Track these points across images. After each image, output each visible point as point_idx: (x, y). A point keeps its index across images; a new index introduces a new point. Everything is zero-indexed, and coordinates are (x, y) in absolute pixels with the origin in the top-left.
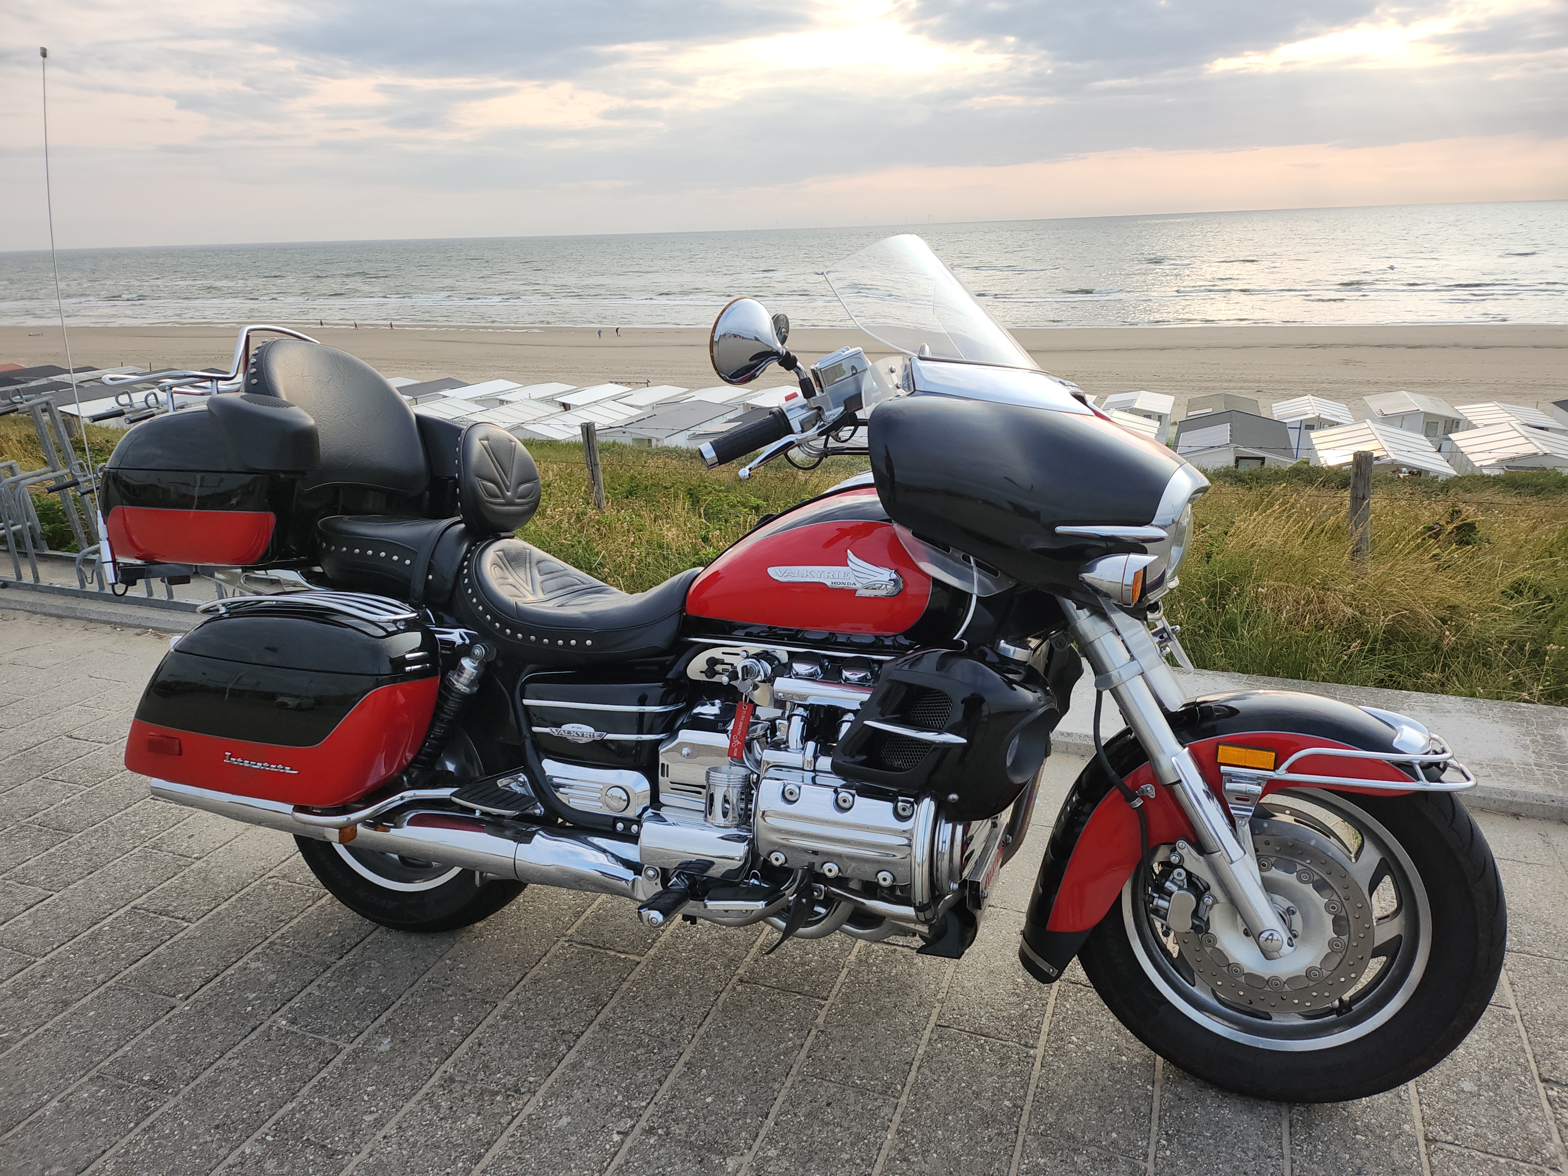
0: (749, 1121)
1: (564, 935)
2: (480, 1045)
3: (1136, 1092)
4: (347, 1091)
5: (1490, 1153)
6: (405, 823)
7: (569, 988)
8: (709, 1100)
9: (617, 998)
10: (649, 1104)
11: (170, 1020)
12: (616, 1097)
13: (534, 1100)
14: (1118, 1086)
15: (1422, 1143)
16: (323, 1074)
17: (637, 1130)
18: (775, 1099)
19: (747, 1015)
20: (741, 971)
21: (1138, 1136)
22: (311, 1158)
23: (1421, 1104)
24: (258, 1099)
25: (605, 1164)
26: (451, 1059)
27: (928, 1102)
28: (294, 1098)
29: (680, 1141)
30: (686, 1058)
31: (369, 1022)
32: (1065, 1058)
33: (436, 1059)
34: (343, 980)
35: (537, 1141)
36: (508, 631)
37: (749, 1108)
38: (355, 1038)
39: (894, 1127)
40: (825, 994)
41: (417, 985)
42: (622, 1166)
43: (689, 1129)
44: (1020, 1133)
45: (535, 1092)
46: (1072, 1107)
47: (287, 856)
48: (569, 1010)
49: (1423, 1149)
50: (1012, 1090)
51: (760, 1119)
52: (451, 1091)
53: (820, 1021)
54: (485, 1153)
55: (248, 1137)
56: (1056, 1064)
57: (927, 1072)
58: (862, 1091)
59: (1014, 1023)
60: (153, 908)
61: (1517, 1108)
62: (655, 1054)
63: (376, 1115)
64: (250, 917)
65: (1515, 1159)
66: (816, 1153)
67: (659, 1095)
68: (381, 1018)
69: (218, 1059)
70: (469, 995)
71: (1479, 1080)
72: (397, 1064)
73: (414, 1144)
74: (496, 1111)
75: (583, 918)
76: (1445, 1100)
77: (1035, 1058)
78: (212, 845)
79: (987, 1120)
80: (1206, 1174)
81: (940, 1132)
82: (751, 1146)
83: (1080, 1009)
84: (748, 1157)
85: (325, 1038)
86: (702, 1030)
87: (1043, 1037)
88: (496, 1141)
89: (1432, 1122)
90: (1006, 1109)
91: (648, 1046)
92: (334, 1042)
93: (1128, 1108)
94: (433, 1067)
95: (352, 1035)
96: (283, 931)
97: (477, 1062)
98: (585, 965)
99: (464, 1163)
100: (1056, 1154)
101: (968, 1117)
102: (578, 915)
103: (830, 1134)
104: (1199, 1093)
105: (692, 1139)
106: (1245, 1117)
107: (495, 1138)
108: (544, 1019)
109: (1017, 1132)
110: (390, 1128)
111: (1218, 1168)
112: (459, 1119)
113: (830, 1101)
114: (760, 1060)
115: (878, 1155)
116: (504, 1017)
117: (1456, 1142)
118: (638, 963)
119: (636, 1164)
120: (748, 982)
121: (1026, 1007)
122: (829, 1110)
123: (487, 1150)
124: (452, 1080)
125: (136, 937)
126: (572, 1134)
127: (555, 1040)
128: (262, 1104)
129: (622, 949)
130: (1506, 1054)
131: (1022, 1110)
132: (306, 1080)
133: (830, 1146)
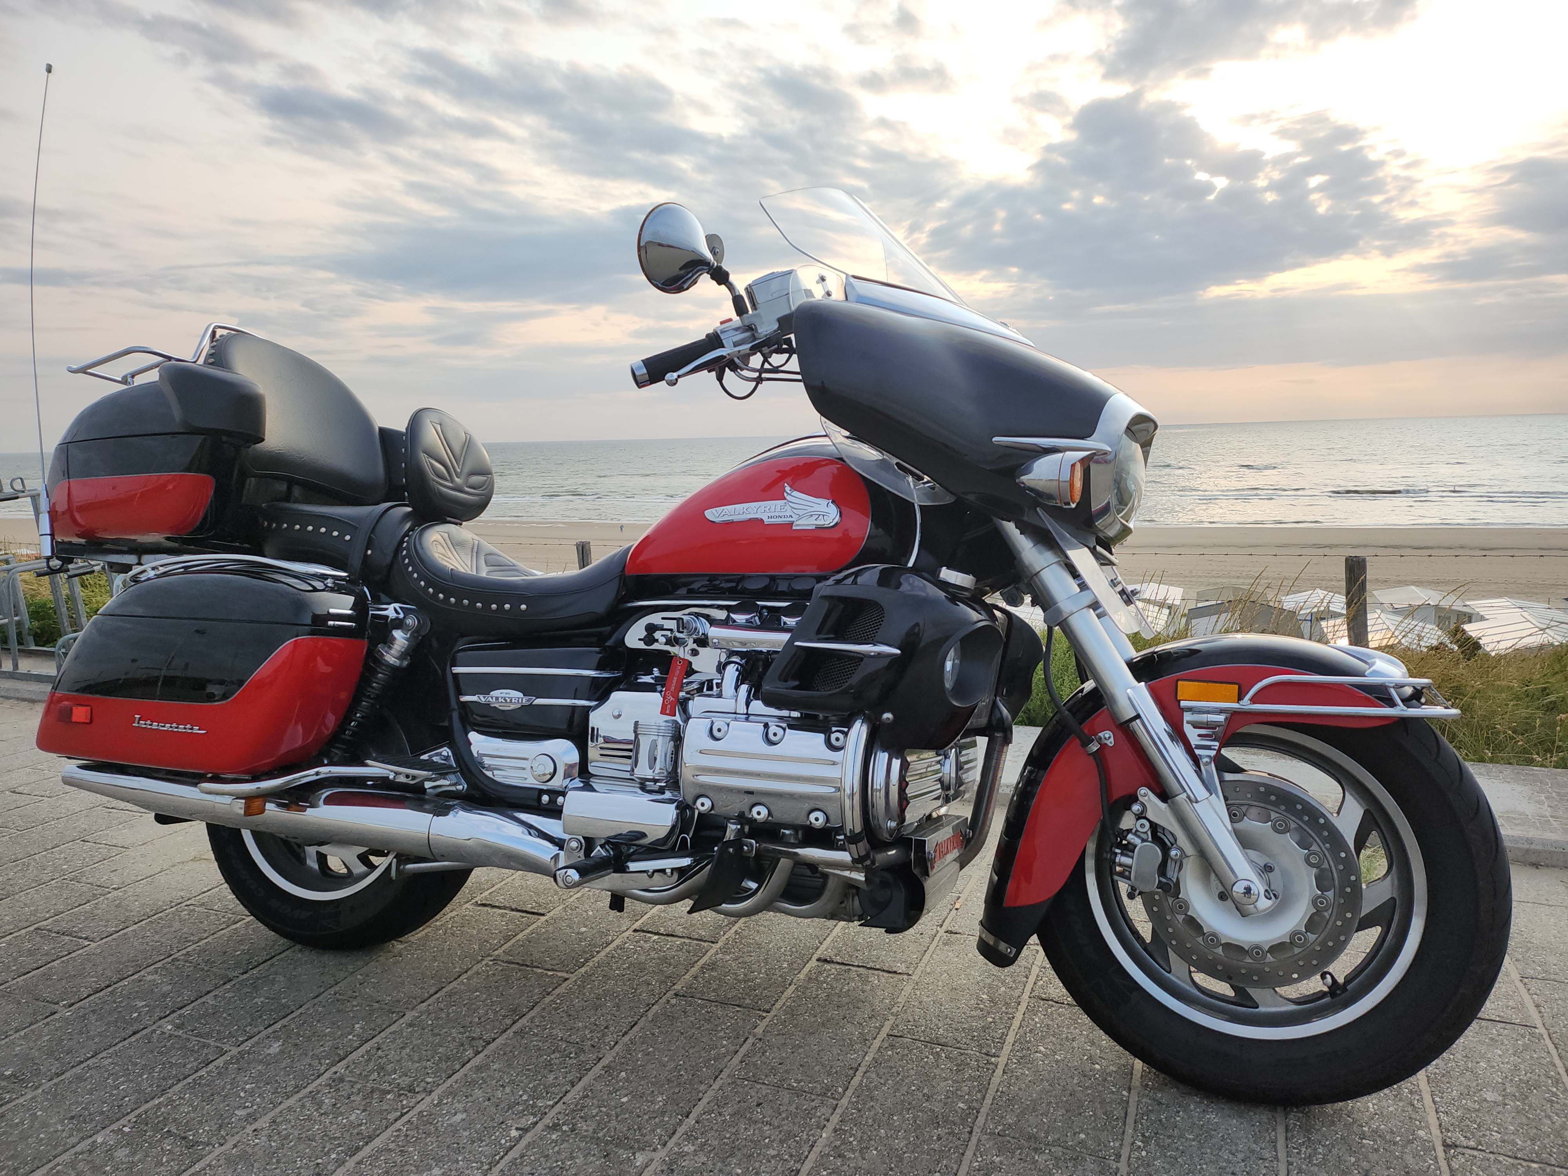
0: (666, 1119)
1: (489, 955)
2: (378, 1049)
3: (1108, 1097)
4: (223, 1088)
5: (1520, 1159)
6: (321, 802)
7: (486, 999)
8: (625, 1100)
9: (537, 1009)
10: (556, 1103)
11: (48, 1024)
12: (521, 1096)
13: (428, 1099)
14: (1090, 1092)
15: (1440, 1149)
16: (202, 1072)
17: (540, 1126)
18: (700, 1100)
19: (679, 1024)
20: (677, 987)
21: (1110, 1137)
22: (168, 1148)
23: (1437, 1112)
24: (123, 1094)
25: (497, 1157)
26: (345, 1062)
27: (872, 1104)
28: (162, 1095)
29: (585, 1137)
30: (605, 1062)
31: (262, 1028)
32: (1030, 1066)
33: (327, 1061)
34: (242, 992)
35: (424, 1135)
36: (441, 596)
37: (669, 1107)
38: (243, 1042)
39: (830, 1126)
40: (767, 1007)
41: (322, 997)
42: (516, 1159)
43: (598, 1126)
44: (974, 1134)
45: (431, 1092)
46: (1034, 1110)
47: (209, 888)
48: (483, 1019)
49: (1440, 1154)
50: (968, 1094)
51: (680, 1117)
52: (338, 1089)
53: (759, 1031)
54: (363, 1146)
55: (103, 1128)
56: (1020, 1071)
57: (874, 1076)
58: (799, 1093)
59: (975, 1034)
60: (56, 930)
61: (1549, 1117)
62: (571, 1058)
63: (249, 1110)
64: (157, 937)
65: (1550, 1165)
66: (739, 1149)
67: (569, 1096)
68: (276, 1025)
69: (89, 1058)
70: (376, 1005)
71: (1505, 1090)
72: (284, 1065)
73: (287, 1137)
74: (384, 1108)
75: (513, 941)
76: (1465, 1109)
77: (996, 1066)
78: (133, 878)
79: (935, 1121)
80: (1187, 1174)
81: (882, 1131)
82: (666, 1142)
83: (1051, 1023)
84: (662, 1153)
85: (211, 1042)
86: (626, 1038)
87: (1007, 1048)
88: (378, 1136)
89: (1451, 1128)
90: (960, 1111)
91: (565, 1051)
92: (219, 1045)
93: (1099, 1112)
94: (323, 1068)
95: (241, 1039)
96: (189, 949)
97: (372, 1064)
98: (507, 981)
99: (338, 1154)
100: (1014, 1153)
101: (915, 1119)
102: (508, 939)
103: (757, 1131)
104: (1181, 1099)
105: (600, 1135)
106: (1235, 1121)
107: (378, 1132)
108: (454, 1028)
109: (970, 1133)
110: (263, 1123)
111: (1202, 1168)
112: (341, 1114)
113: (761, 1101)
114: (688, 1064)
115: (809, 1152)
116: (410, 1025)
117: (1480, 1147)
118: (566, 979)
119: (532, 1158)
120: (683, 996)
121: (990, 1020)
122: (759, 1110)
123: (367, 1143)
124: (341, 1080)
125: (31, 953)
126: (465, 1130)
127: (462, 1045)
128: (127, 1099)
129: (550, 967)
130: (1534, 1067)
131: (978, 1112)
132: (181, 1078)
133: (756, 1143)
